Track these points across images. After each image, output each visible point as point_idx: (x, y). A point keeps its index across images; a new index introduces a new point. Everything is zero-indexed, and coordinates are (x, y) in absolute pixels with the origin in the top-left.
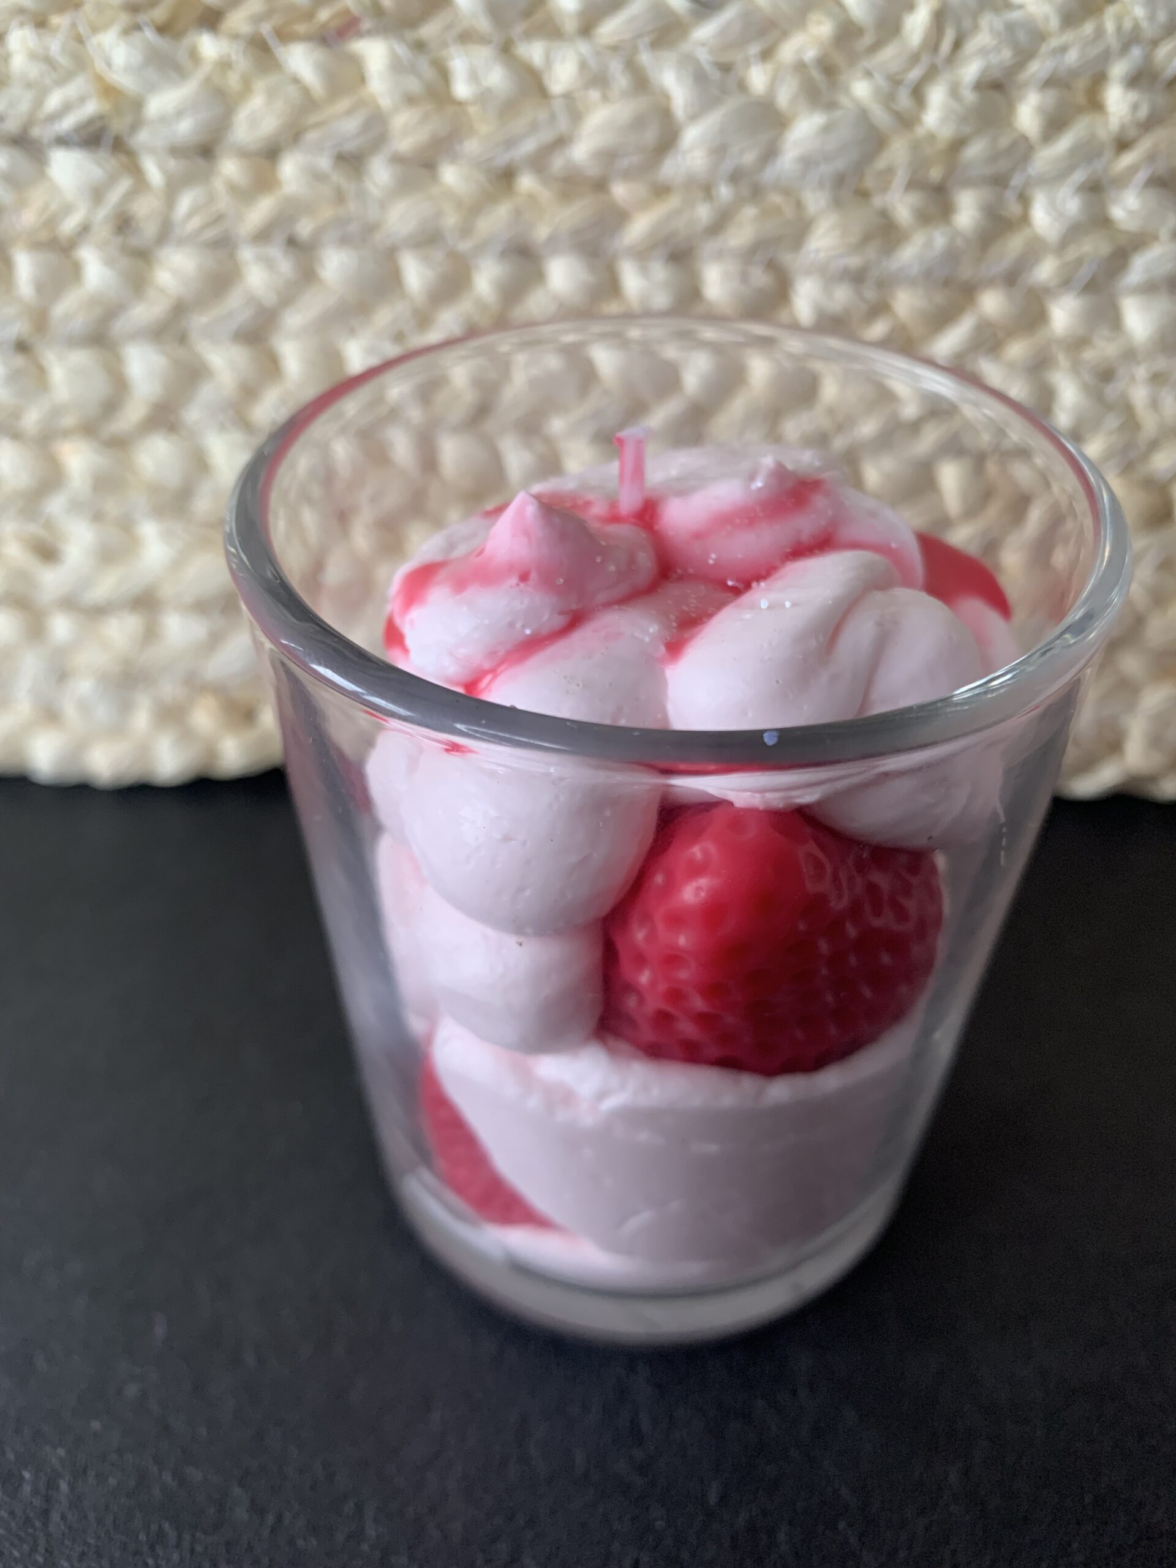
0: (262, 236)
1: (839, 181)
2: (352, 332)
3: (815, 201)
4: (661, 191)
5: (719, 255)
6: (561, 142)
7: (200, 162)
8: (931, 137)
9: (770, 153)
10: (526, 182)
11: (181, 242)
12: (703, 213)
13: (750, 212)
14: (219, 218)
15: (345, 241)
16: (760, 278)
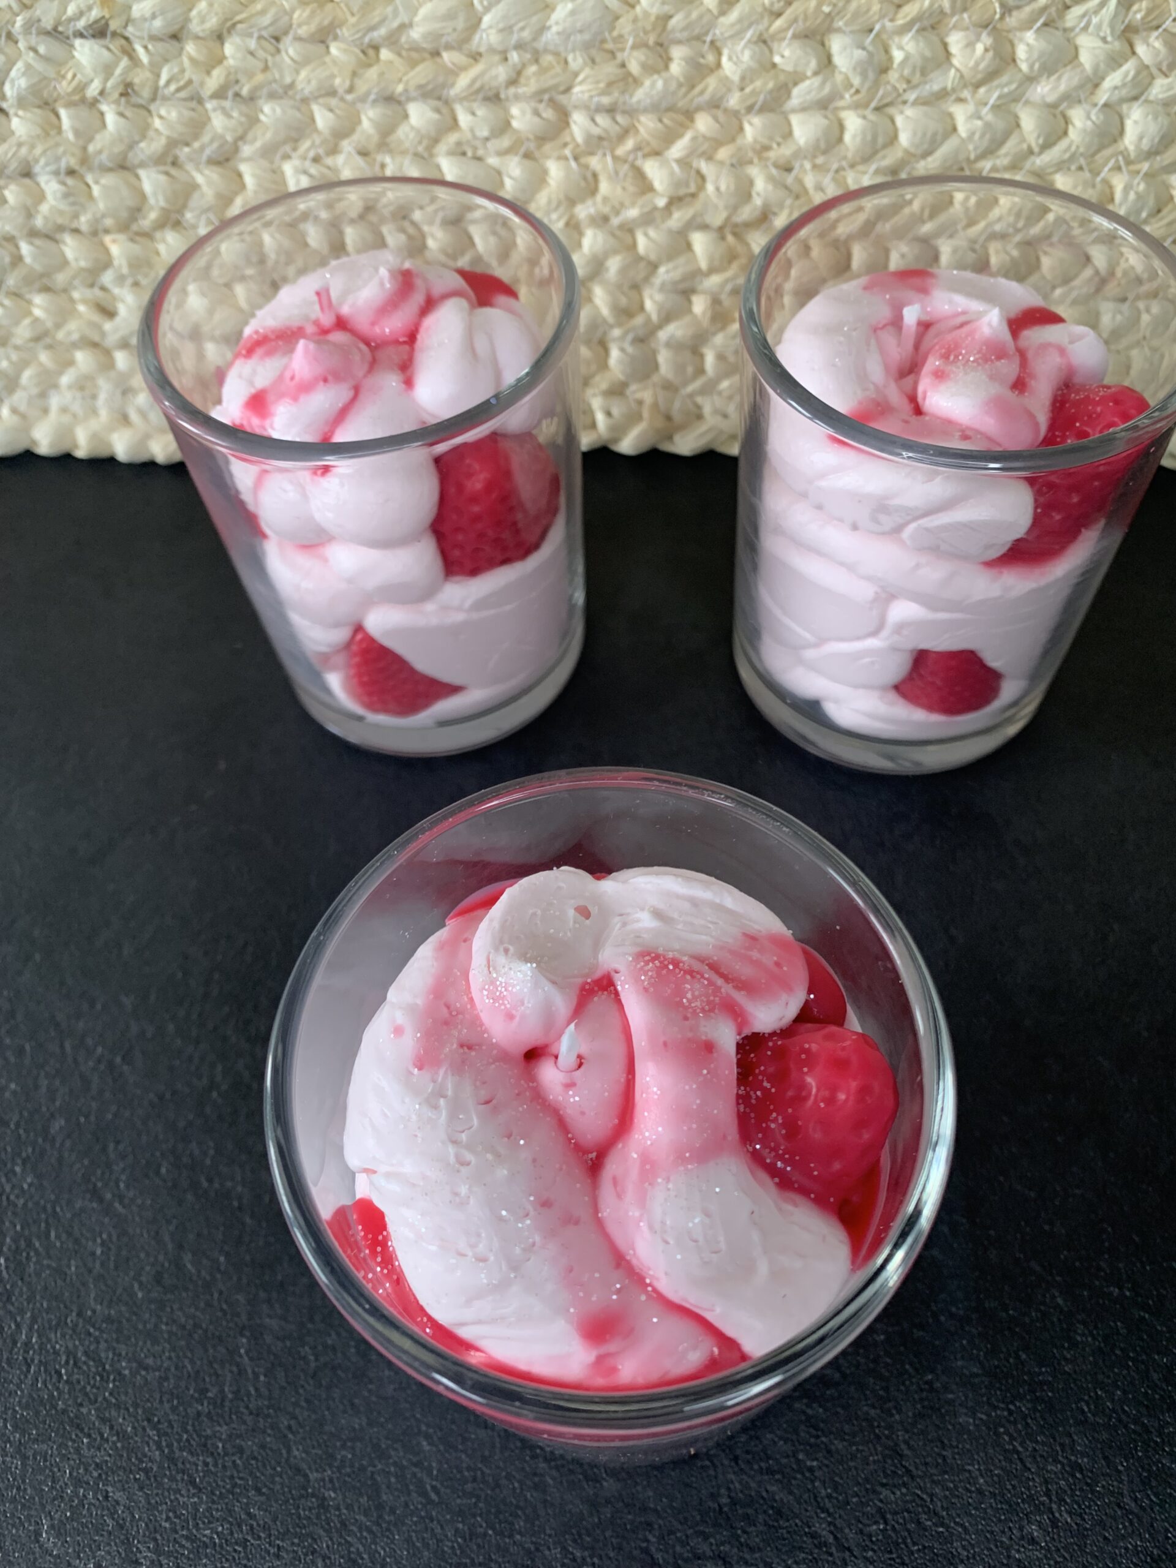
0: (219, 94)
1: (587, 46)
2: (287, 157)
3: (576, 61)
4: (476, 57)
5: (517, 98)
6: (404, 27)
7: (175, 43)
8: (646, 14)
9: (543, 29)
10: (385, 54)
11: (165, 99)
12: (501, 73)
13: (533, 69)
14: (190, 82)
15: (272, 96)
16: (549, 114)
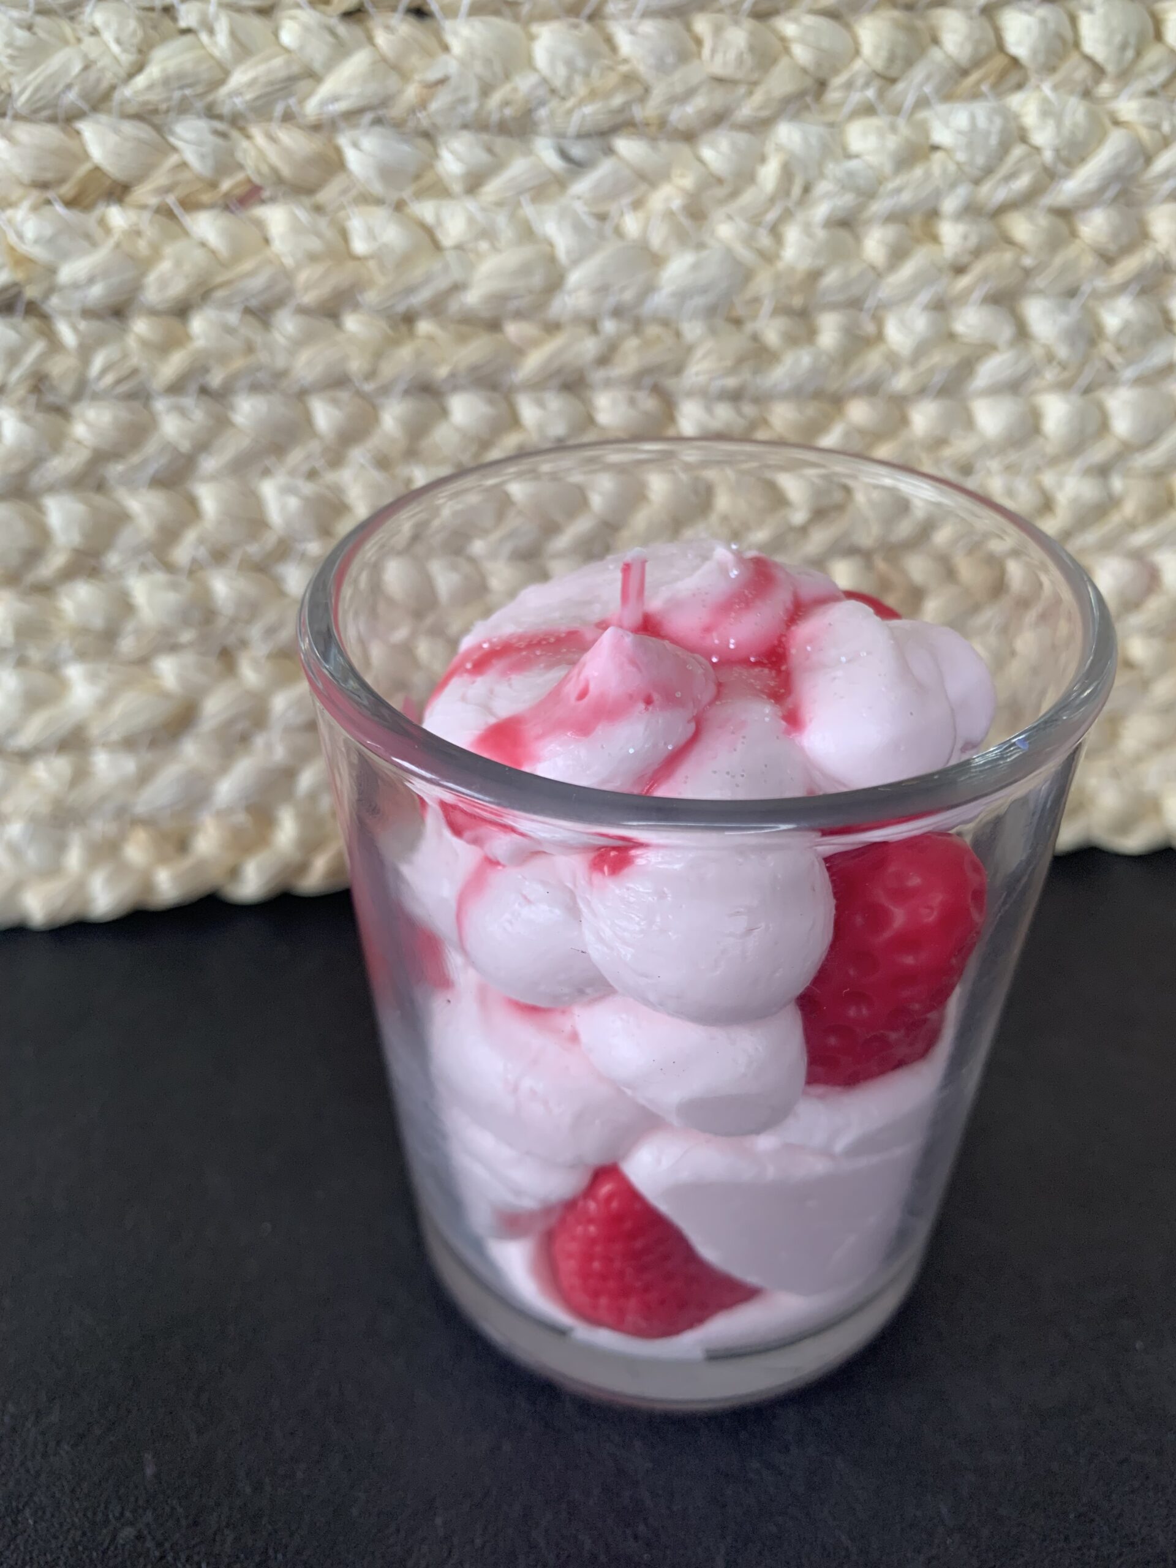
0: (176, 388)
1: (711, 312)
2: (267, 472)
3: (693, 330)
4: (553, 327)
5: (608, 383)
6: (458, 287)
7: (114, 322)
8: (791, 270)
9: (649, 289)
10: (424, 327)
11: (96, 397)
12: (590, 347)
13: (632, 343)
14: (135, 372)
15: (256, 388)
16: (649, 403)
